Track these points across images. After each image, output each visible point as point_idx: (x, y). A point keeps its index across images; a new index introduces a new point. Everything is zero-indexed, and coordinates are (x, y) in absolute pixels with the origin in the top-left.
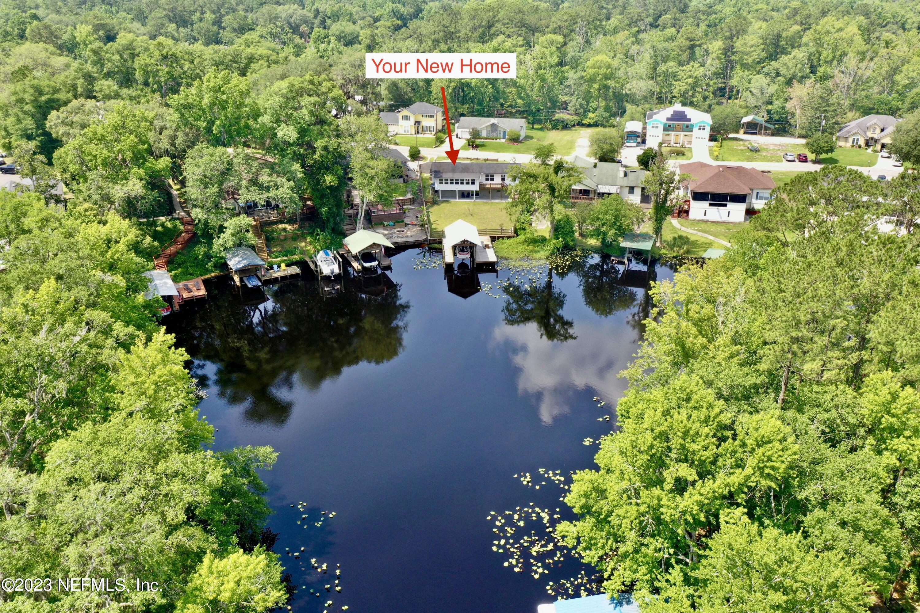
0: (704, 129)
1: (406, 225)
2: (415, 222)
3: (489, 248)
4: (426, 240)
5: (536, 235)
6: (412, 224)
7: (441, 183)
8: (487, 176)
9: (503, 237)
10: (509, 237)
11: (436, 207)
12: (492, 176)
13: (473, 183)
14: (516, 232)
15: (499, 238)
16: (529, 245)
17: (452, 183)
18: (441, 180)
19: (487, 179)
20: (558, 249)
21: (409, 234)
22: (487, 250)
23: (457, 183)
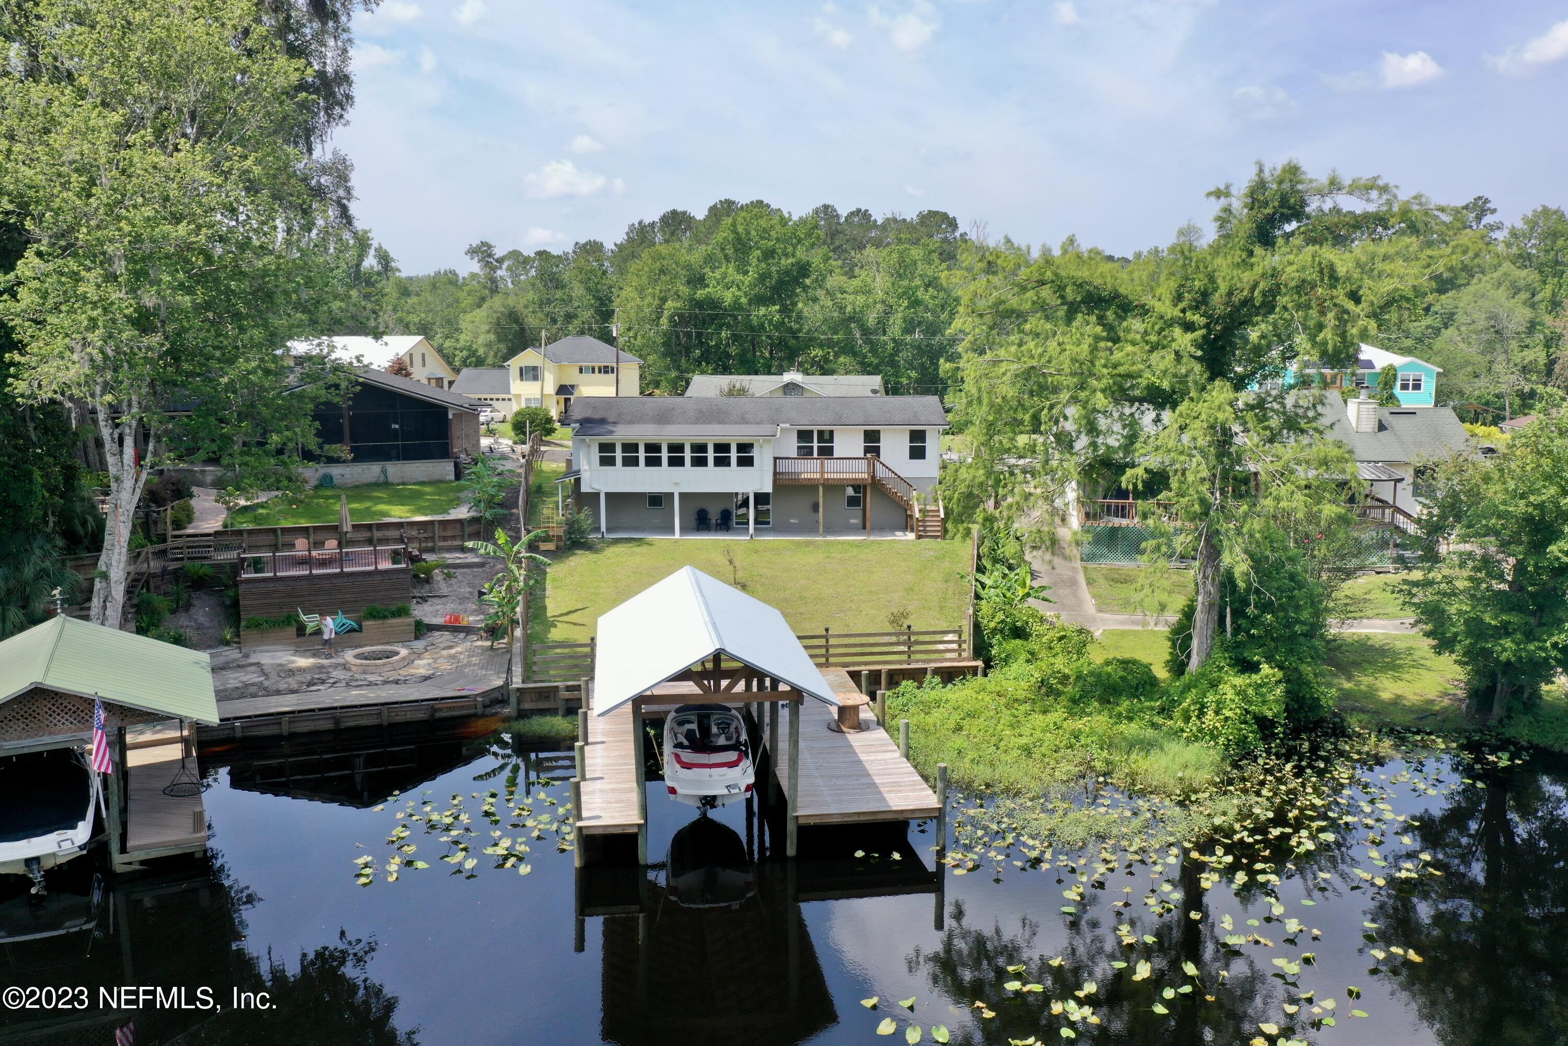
0: (1417, 387)
1: (421, 629)
2: (471, 619)
3: (860, 727)
4: (498, 698)
5: (1096, 657)
6: (455, 628)
7: (608, 461)
8: (804, 436)
9: (917, 675)
10: (949, 676)
11: (579, 561)
12: (827, 437)
13: (745, 462)
14: (981, 649)
15: (894, 678)
16: (1077, 705)
17: (654, 462)
18: (606, 448)
19: (805, 452)
20: (1265, 726)
21: (422, 667)
22: (855, 739)
23: (677, 462)
